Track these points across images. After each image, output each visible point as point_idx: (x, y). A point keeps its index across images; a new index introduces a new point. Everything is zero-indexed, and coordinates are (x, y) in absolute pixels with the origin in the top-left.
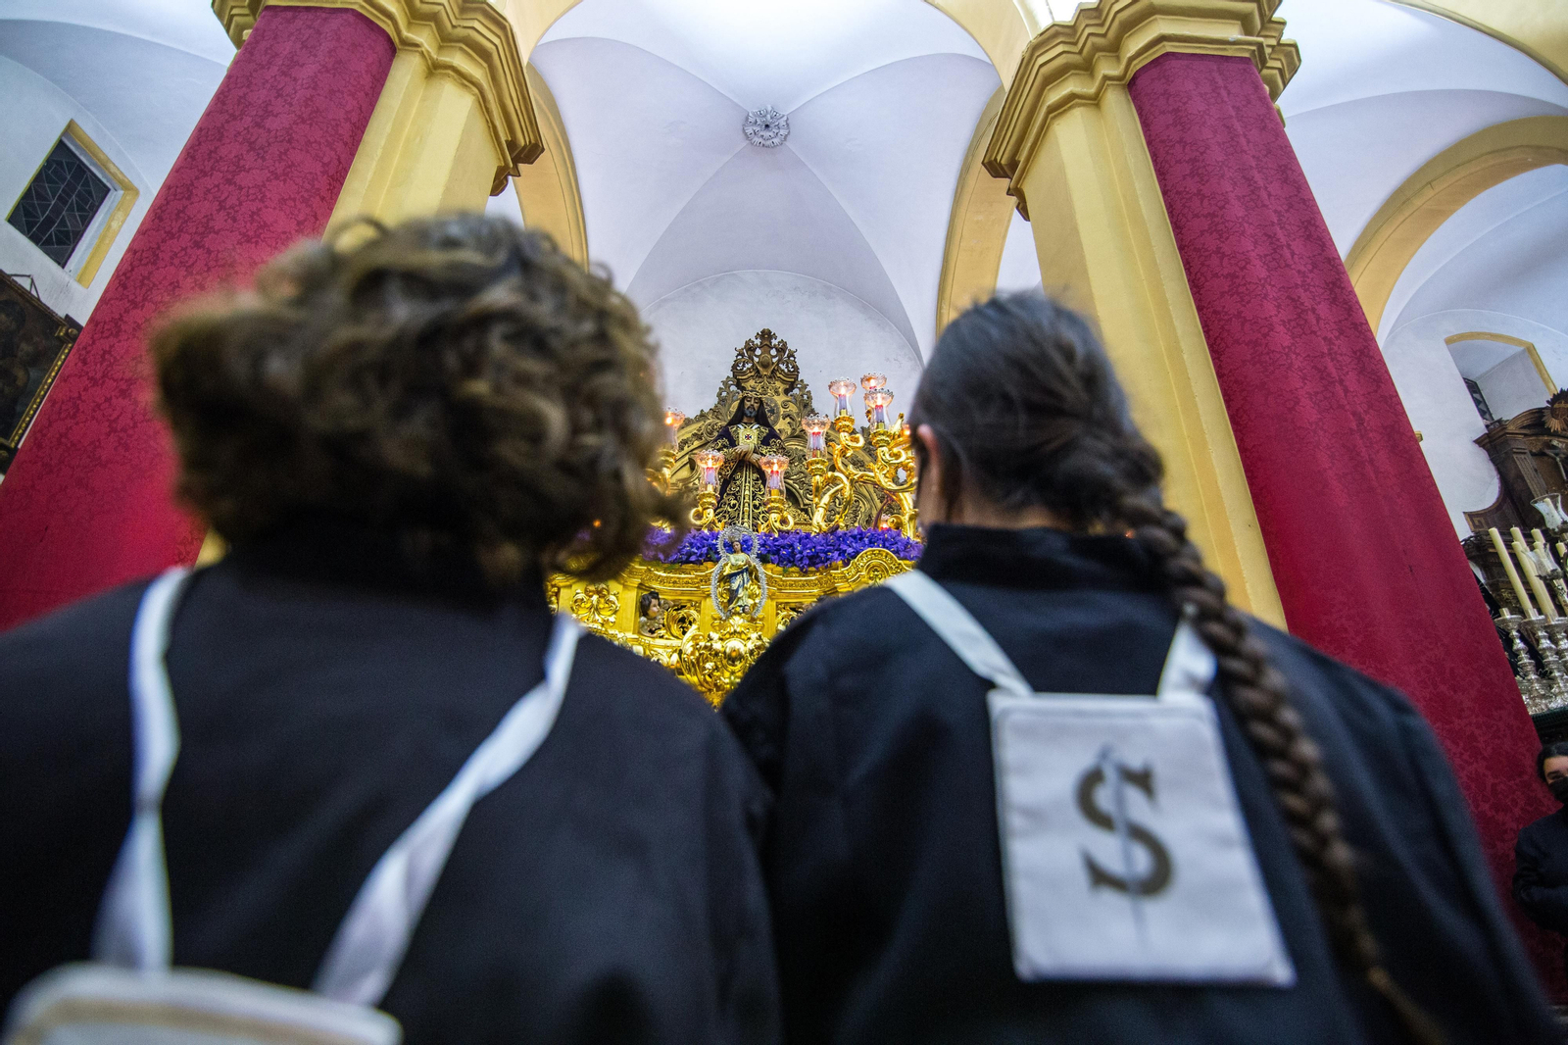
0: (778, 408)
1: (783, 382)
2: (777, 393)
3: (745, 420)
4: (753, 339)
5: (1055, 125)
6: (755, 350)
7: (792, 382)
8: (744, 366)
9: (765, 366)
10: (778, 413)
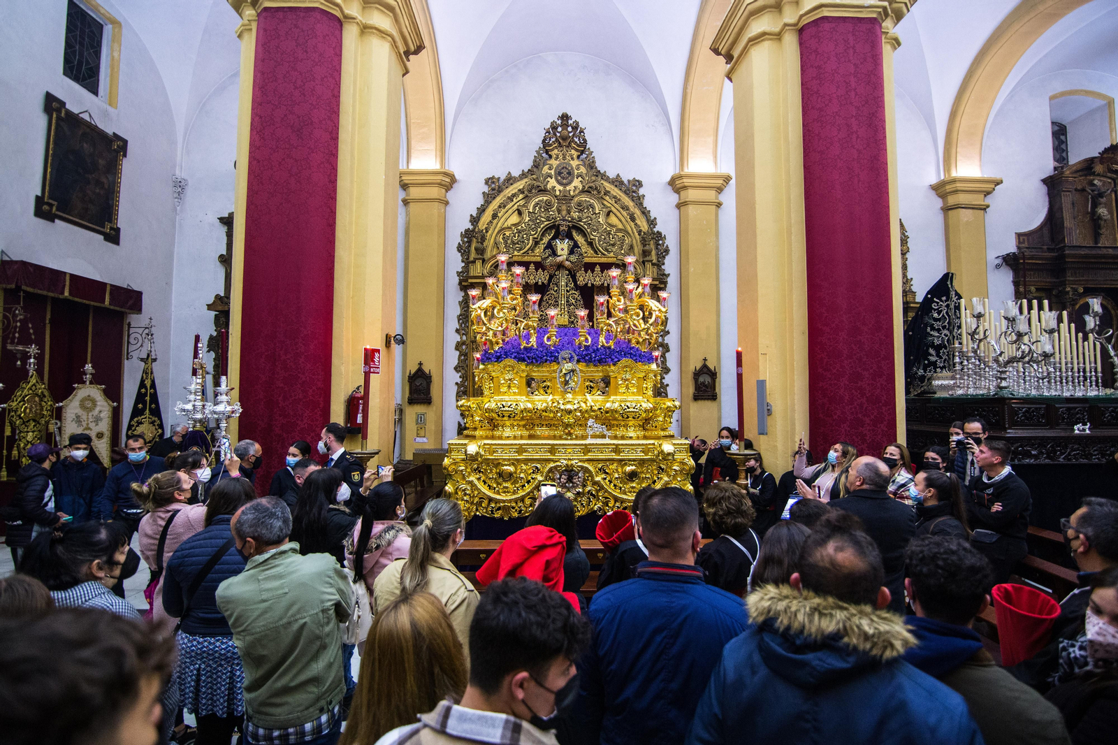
0: (573, 171)
1: (577, 150)
2: (573, 159)
3: (560, 237)
4: (556, 120)
5: (753, 49)
6: (557, 128)
7: (583, 148)
8: (550, 140)
9: (564, 139)
10: (574, 174)
